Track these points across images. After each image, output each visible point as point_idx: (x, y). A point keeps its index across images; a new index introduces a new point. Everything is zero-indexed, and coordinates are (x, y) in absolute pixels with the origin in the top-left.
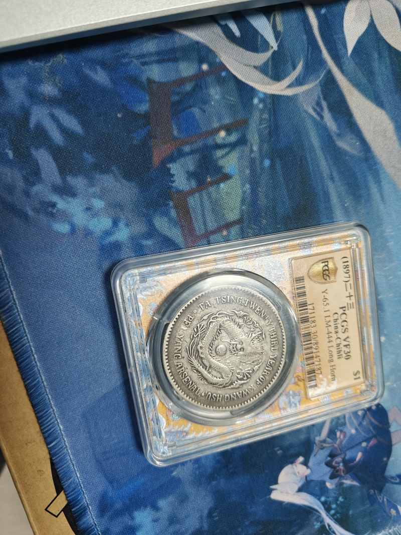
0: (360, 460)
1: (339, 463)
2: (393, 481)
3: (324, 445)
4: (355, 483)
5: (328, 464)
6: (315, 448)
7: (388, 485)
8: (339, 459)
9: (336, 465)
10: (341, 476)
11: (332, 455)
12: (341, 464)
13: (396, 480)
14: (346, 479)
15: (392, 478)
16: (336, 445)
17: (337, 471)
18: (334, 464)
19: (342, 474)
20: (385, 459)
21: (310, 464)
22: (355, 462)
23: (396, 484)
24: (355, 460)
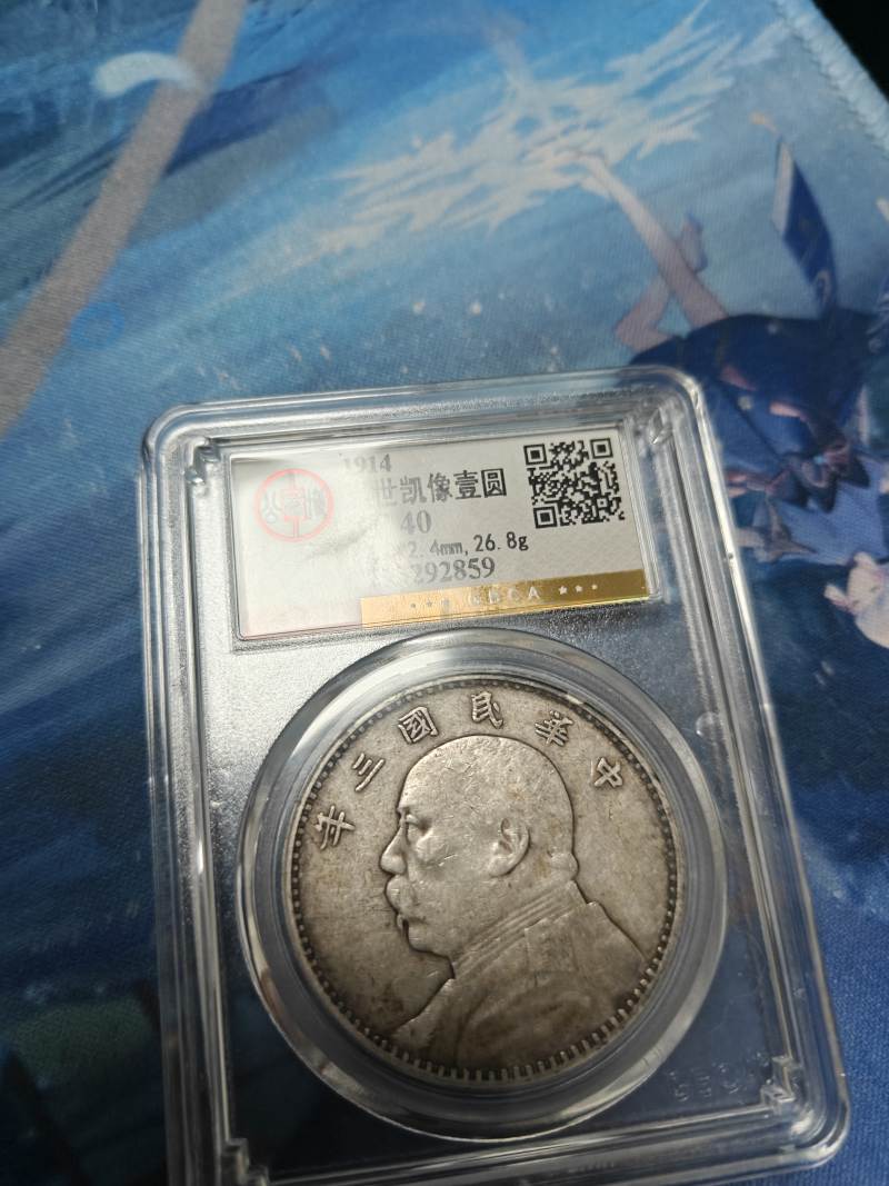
0: (794, 405)
1: (818, 468)
2: (827, 289)
3: (776, 528)
4: (863, 402)
5: (828, 502)
6: (791, 557)
7: (845, 300)
8: (806, 472)
9: (825, 475)
10: (855, 452)
11: (800, 496)
12: (819, 460)
13: (823, 281)
14: (858, 434)
15: (820, 292)
16: (769, 492)
17: (842, 467)
18: (822, 485)
19: (845, 450)
20: (773, 329)
21: (841, 560)
22: (803, 419)
23: (833, 276)
24: (796, 419)
